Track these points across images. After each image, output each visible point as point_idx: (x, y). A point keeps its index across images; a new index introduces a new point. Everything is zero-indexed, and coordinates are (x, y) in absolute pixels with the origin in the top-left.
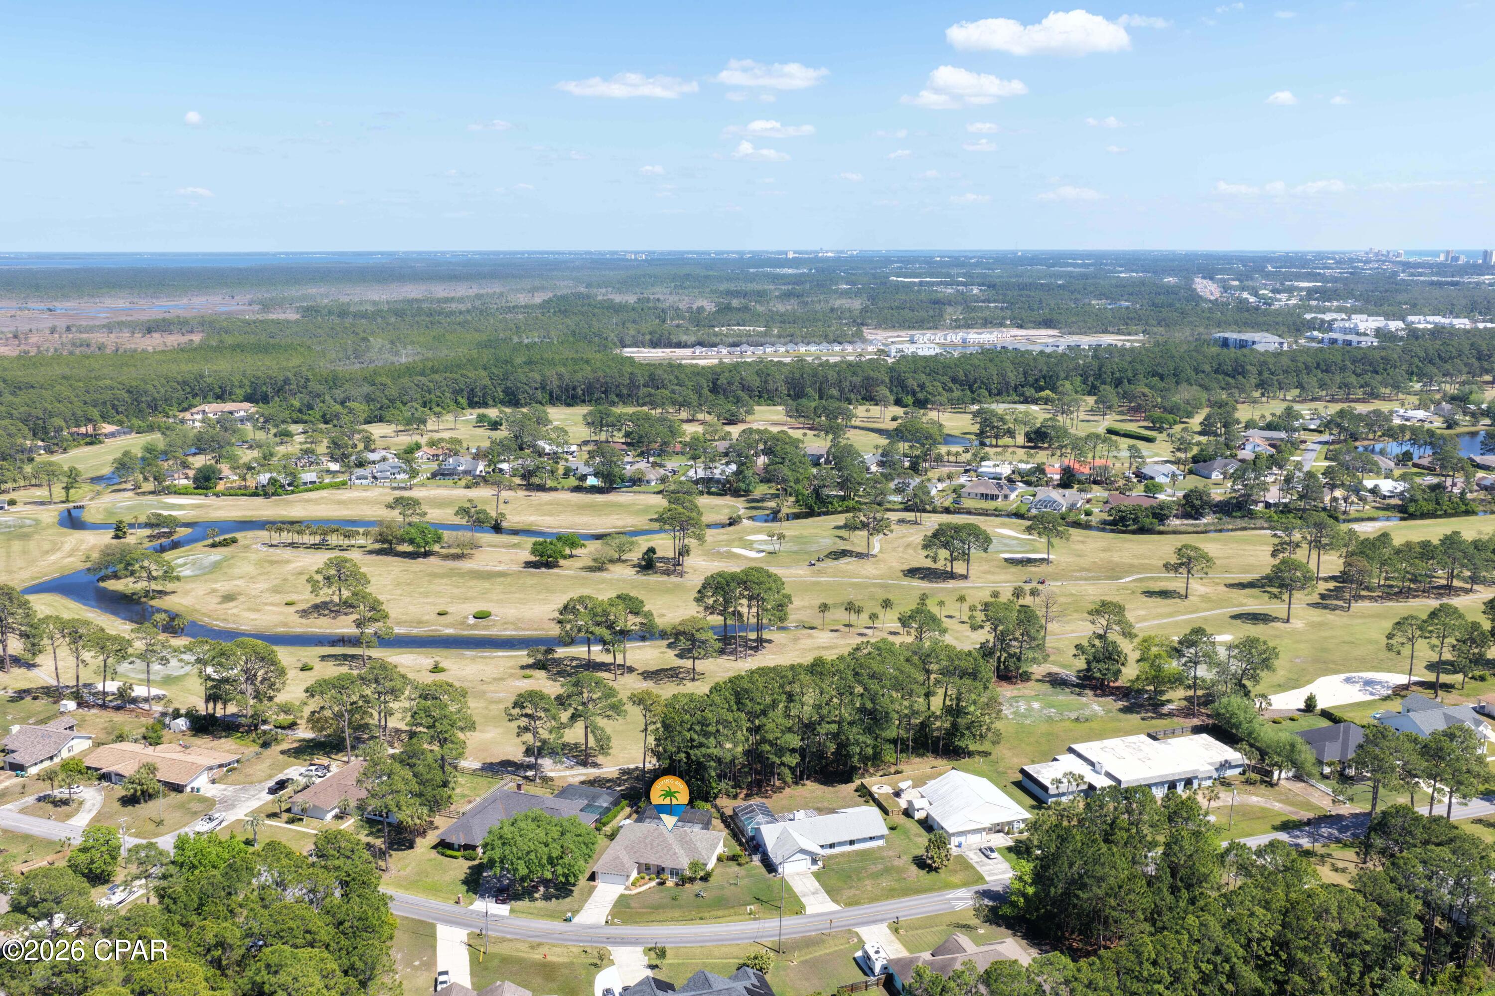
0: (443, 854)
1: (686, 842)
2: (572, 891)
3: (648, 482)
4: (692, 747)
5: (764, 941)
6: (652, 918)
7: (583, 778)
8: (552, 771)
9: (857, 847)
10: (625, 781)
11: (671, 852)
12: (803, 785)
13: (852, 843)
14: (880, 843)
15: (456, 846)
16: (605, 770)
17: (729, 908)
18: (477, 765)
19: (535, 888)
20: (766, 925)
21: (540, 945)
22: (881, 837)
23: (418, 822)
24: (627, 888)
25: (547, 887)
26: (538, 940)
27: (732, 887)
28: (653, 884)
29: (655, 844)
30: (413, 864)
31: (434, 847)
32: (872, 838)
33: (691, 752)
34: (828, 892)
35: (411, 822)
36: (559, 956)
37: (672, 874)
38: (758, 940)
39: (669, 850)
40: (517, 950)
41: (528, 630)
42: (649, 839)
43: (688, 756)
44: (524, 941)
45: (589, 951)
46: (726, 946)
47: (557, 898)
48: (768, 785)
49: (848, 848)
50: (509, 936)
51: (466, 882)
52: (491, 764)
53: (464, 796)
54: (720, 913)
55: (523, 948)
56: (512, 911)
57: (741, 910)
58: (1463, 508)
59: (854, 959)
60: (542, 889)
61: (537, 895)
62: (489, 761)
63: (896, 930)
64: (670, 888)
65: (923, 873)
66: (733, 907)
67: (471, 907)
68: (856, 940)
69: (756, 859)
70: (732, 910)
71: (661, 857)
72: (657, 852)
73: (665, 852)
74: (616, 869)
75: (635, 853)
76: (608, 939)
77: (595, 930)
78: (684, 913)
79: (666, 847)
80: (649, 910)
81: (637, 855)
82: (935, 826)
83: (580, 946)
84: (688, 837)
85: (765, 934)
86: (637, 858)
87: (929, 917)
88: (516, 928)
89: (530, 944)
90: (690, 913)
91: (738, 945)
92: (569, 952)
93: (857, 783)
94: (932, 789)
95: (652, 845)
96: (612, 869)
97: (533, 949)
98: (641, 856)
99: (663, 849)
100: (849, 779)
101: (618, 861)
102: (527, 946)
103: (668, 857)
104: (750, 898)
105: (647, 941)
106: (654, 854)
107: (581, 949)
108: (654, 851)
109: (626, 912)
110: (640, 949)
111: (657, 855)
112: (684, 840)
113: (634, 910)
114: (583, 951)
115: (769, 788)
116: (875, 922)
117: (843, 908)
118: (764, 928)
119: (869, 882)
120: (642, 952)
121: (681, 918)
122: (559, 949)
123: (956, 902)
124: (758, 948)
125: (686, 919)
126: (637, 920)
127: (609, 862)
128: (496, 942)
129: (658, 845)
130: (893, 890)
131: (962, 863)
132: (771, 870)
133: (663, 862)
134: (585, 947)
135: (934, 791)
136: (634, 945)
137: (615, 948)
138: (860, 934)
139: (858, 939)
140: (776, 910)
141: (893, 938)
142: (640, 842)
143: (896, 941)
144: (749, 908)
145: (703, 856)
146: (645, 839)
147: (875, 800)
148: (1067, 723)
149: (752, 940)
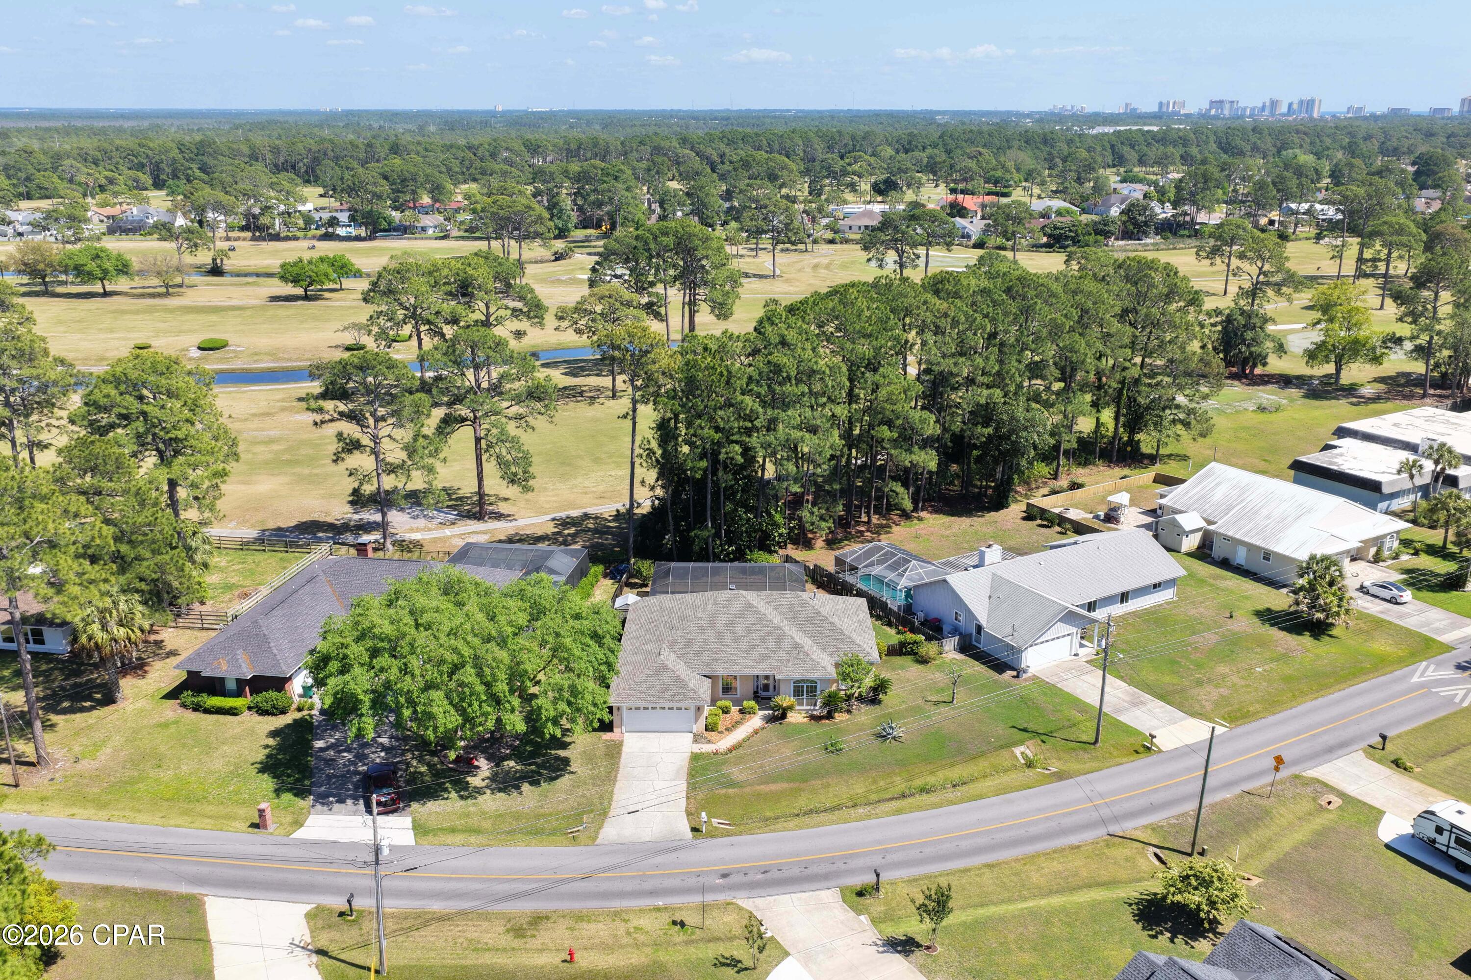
0: (197, 708)
1: (810, 620)
2: (566, 761)
3: (424, 229)
5: (1128, 827)
6: (803, 802)
7: (483, 538)
8: (412, 530)
9: (1134, 605)
10: (573, 536)
11: (786, 644)
12: (920, 519)
13: (1124, 597)
14: (1168, 595)
15: (231, 685)
16: (522, 522)
17: (972, 758)
18: (251, 533)
19: (466, 764)
20: (1101, 787)
21: (538, 920)
22: (1171, 583)
23: (121, 632)
24: (701, 739)
25: (496, 759)
26: (529, 906)
27: (944, 709)
28: (756, 721)
29: (740, 629)
30: (117, 740)
31: (173, 695)
32: (1157, 586)
34: (1164, 698)
35: (101, 636)
36: (606, 948)
37: (798, 692)
38: (1115, 829)
39: (779, 640)
40: (476, 947)
41: (296, 360)
42: (722, 621)
44: (486, 916)
45: (691, 919)
46: (1049, 855)
47: (535, 783)
48: (859, 523)
49: (1118, 610)
50: (437, 906)
51: (269, 767)
52: (280, 529)
53: (229, 587)
54: (957, 773)
55: (489, 938)
56: (419, 829)
57: (1003, 758)
59: (1387, 846)
60: (483, 763)
61: (475, 781)
62: (272, 524)
63: (1397, 763)
64: (798, 729)
65: (1306, 640)
66: (983, 754)
67: (300, 834)
68: (1337, 802)
69: (948, 647)
70: (982, 765)
71: (764, 658)
72: (753, 647)
73: (771, 644)
74: (667, 695)
75: (698, 654)
76: (725, 876)
77: (674, 855)
78: (875, 782)
79: (769, 634)
80: (785, 785)
81: (705, 658)
82: (1241, 557)
83: (658, 909)
84: (810, 609)
85: (1117, 809)
86: (708, 665)
87: (1427, 726)
88: (451, 879)
89: (509, 921)
90: (888, 781)
91: (1075, 848)
92: (632, 930)
93: (1016, 509)
94: (1190, 498)
95: (733, 632)
96: (653, 696)
97: (523, 936)
98: (716, 660)
99: (763, 640)
100: (999, 503)
101: (666, 677)
102: (502, 929)
103: (783, 655)
104: (1002, 730)
105: (834, 868)
106: (747, 652)
107: (666, 918)
108: (743, 646)
109: (727, 797)
110: (830, 896)
111: (755, 654)
112: (802, 616)
113: (747, 790)
114: (674, 923)
115: (862, 529)
116: (1330, 751)
117: (1231, 728)
118: (1101, 796)
119: (1222, 669)
120: (841, 903)
121: (874, 797)
122: (600, 926)
123: (1445, 691)
124: (1130, 849)
125: (888, 796)
126: (768, 814)
127: (645, 681)
128: (402, 929)
129: (749, 631)
130: (1287, 679)
131: (1363, 616)
132: (1000, 667)
133: (774, 668)
134: (673, 909)
135: (1198, 499)
136: (806, 886)
137: (759, 901)
138: (1330, 783)
139: (1341, 795)
140: (1085, 750)
141: (1416, 784)
142: (702, 628)
143: (1430, 790)
144: (1018, 751)
145: (859, 646)
146: (712, 622)
147: (1080, 529)
148: (1253, 415)
149: (1101, 832)
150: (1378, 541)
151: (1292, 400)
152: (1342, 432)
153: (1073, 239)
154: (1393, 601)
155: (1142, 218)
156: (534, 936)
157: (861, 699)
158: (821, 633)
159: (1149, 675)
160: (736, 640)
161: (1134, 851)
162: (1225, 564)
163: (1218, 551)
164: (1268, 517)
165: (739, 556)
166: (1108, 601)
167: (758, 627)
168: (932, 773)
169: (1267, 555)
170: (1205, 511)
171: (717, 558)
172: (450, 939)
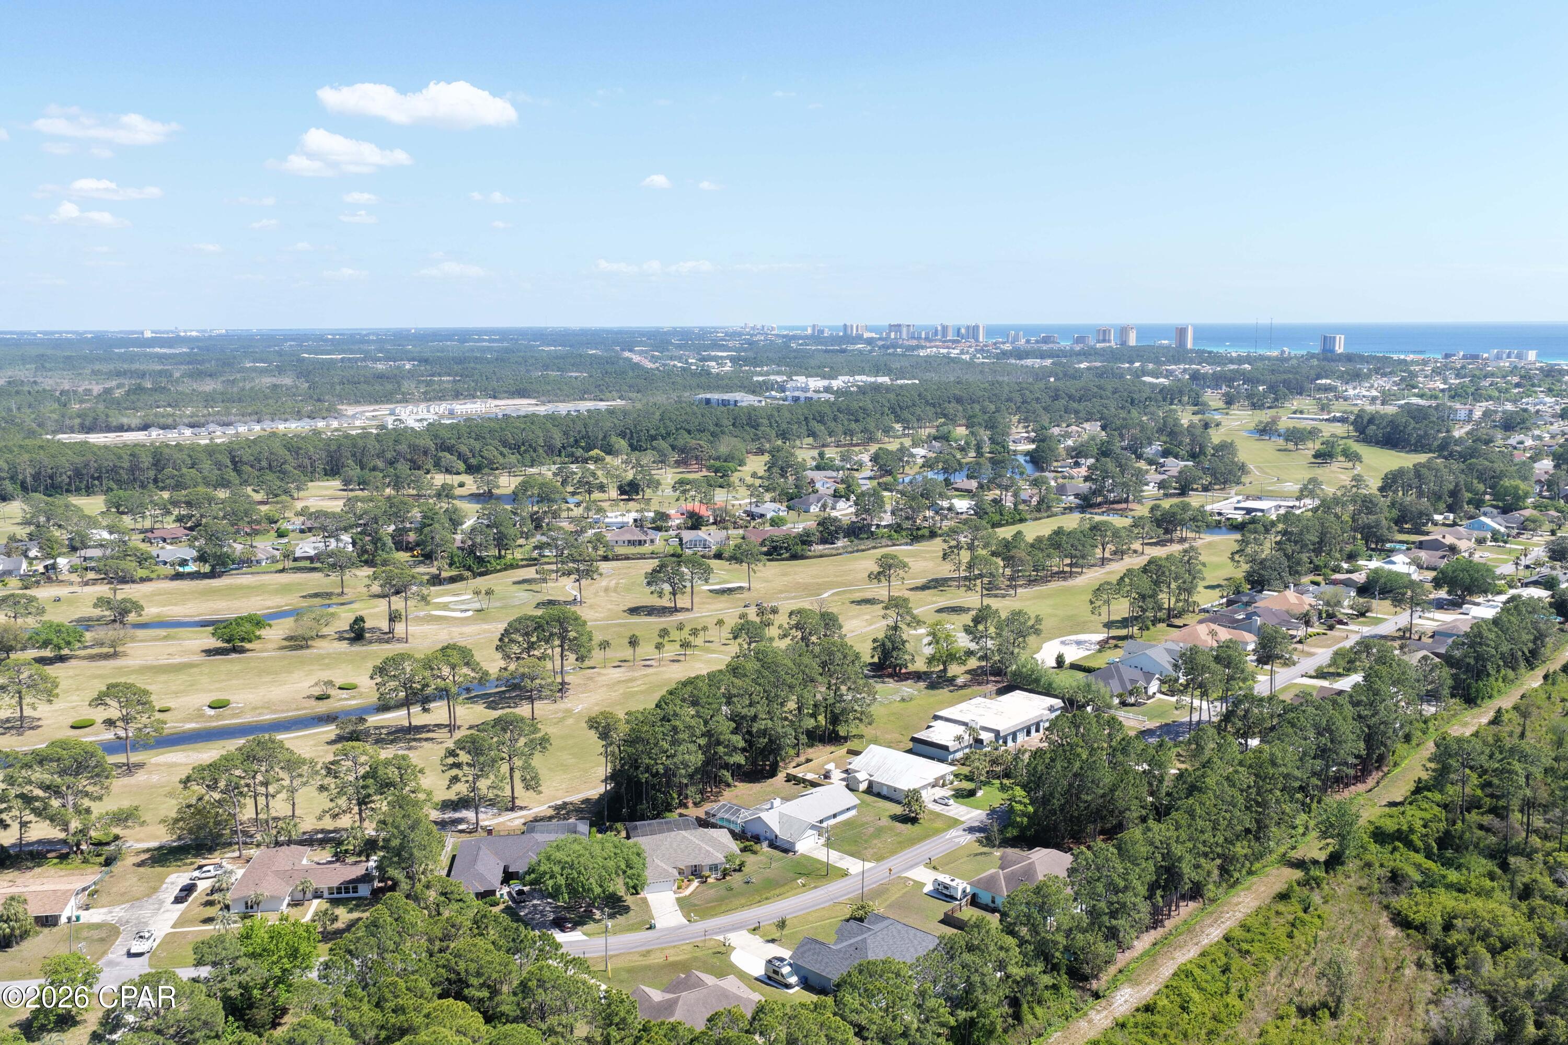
1: (710, 840)
2: (627, 906)
3: (258, 562)
5: (840, 900)
6: (724, 908)
7: (523, 821)
9: (840, 819)
11: (702, 851)
12: (735, 787)
13: (835, 816)
14: (853, 813)
16: (535, 810)
17: (782, 886)
19: (589, 913)
22: (855, 807)
24: (677, 891)
25: (600, 909)
26: (644, 949)
27: (768, 870)
28: (695, 883)
32: (848, 809)
34: (852, 855)
36: (676, 955)
37: (711, 869)
38: (836, 901)
39: (699, 850)
40: (632, 961)
41: (288, 711)
44: (628, 954)
46: (815, 911)
47: (620, 915)
49: (832, 822)
50: (608, 954)
54: (777, 892)
55: (635, 958)
56: (587, 934)
57: (793, 885)
58: (1018, 517)
59: (925, 893)
60: (596, 911)
61: (597, 917)
63: (934, 868)
65: (909, 826)
68: (911, 883)
69: (765, 847)
70: (786, 887)
72: (689, 854)
73: (696, 852)
74: (662, 876)
75: (669, 859)
76: (706, 932)
77: (685, 929)
78: (748, 898)
79: (695, 848)
80: (715, 903)
81: (672, 861)
82: (885, 792)
83: (687, 944)
84: (709, 836)
85: (836, 895)
86: (673, 863)
89: (639, 953)
91: (823, 908)
92: (682, 950)
93: (781, 776)
94: (862, 763)
96: (656, 877)
97: (647, 956)
98: (676, 861)
99: (693, 851)
100: (773, 773)
101: (659, 869)
102: (638, 956)
103: (701, 856)
104: (791, 875)
105: (742, 925)
107: (691, 945)
108: (686, 854)
109: (695, 909)
110: (744, 933)
111: (690, 857)
112: (706, 839)
113: (703, 907)
114: (695, 946)
115: (709, 795)
116: (912, 867)
117: (877, 864)
118: (831, 892)
119: (875, 842)
120: (748, 933)
121: (749, 903)
122: (670, 950)
123: (957, 840)
124: (842, 906)
125: (754, 902)
126: (713, 913)
127: (652, 872)
129: (687, 847)
130: (900, 843)
131: (932, 812)
132: (786, 851)
133: (698, 862)
135: (865, 764)
136: (735, 931)
137: (721, 937)
138: (909, 878)
139: (913, 880)
140: (824, 878)
141: (939, 874)
142: (667, 848)
143: (943, 874)
144: (799, 881)
145: (730, 850)
146: (671, 846)
147: (814, 784)
148: (897, 704)
149: (831, 902)
150: (943, 777)
151: (920, 691)
152: (936, 718)
153: (786, 548)
154: (946, 805)
155: (833, 528)
156: (650, 956)
157: (735, 870)
158: (714, 845)
159: (847, 848)
160: (683, 852)
162: (879, 795)
163: (875, 790)
164: (895, 771)
165: (657, 816)
166: (828, 818)
167: (689, 845)
168: (768, 893)
169: (895, 790)
170: (869, 770)
171: (649, 818)
172: (624, 960)
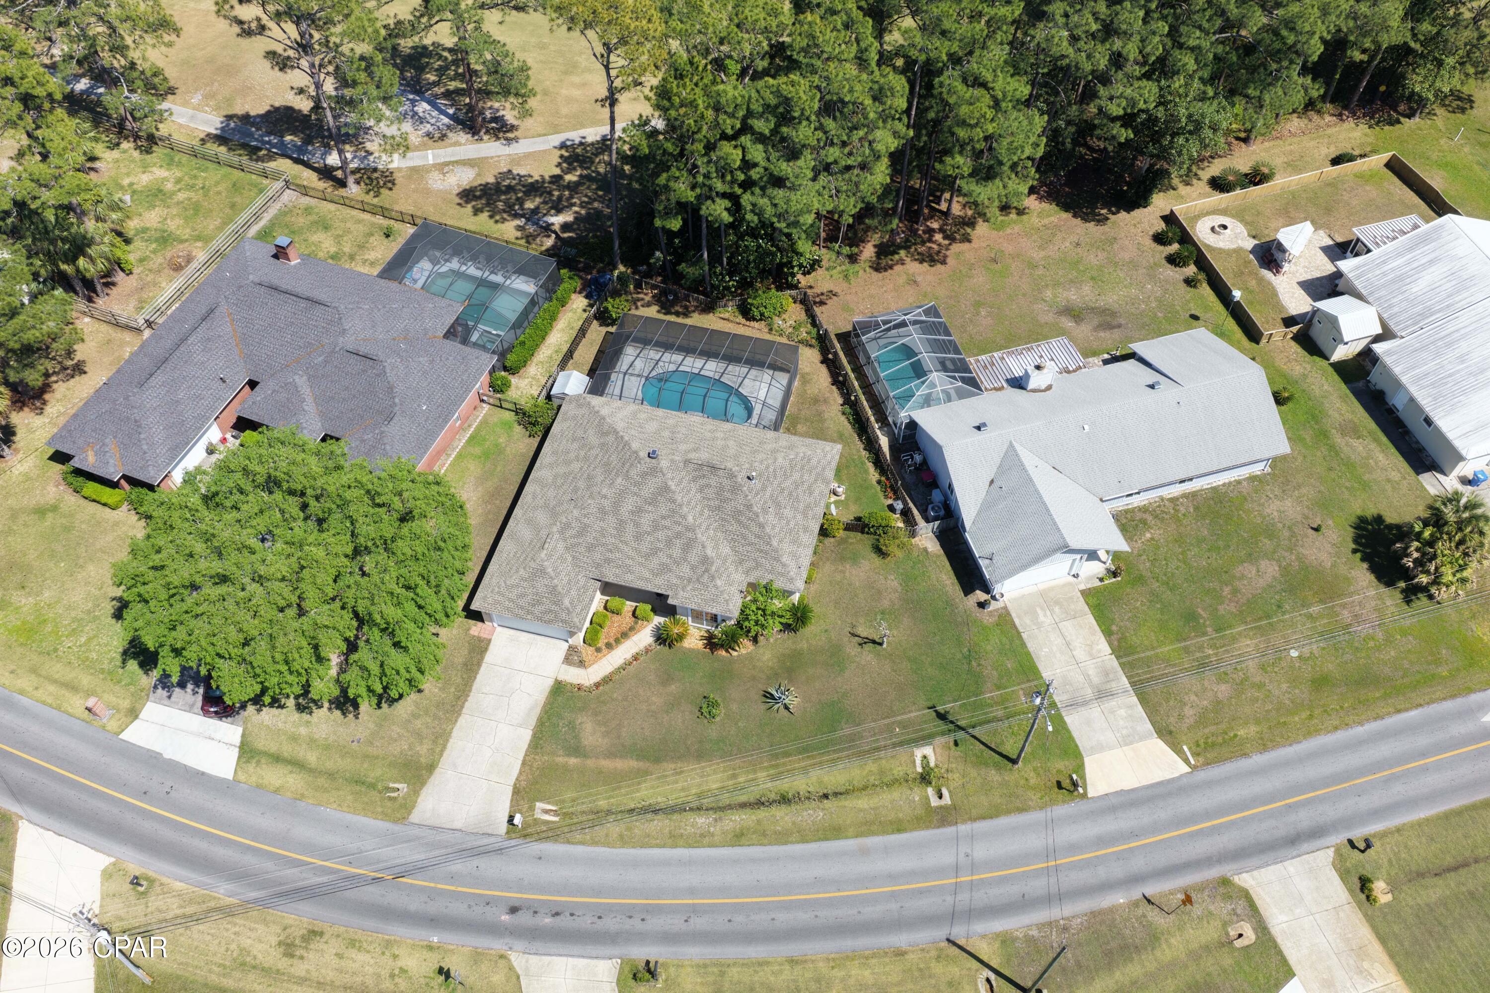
0: (76, 490)
1: (736, 515)
4: (747, 185)
5: (974, 931)
6: (645, 792)
9: (1201, 482)
10: (573, 188)
16: (522, 147)
17: (861, 754)
20: (980, 852)
21: (311, 935)
24: (573, 658)
27: (866, 656)
28: (646, 634)
33: (746, 199)
34: (1141, 689)
39: (687, 547)
42: (628, 505)
43: (736, 207)
45: (459, 969)
46: (864, 958)
48: (934, 213)
49: (1174, 489)
53: (164, 239)
55: (260, 951)
56: (244, 754)
57: (898, 761)
63: (1364, 885)
64: (687, 656)
65: (1390, 598)
66: (876, 751)
67: (131, 733)
68: (1250, 936)
69: (927, 531)
70: (871, 766)
71: (664, 569)
72: (654, 552)
73: (676, 552)
74: (537, 610)
75: (590, 548)
76: (514, 910)
77: (476, 862)
78: (734, 776)
79: (678, 535)
80: (633, 764)
81: (597, 556)
82: (1400, 400)
83: (430, 948)
84: (741, 499)
85: (981, 897)
86: (598, 566)
87: (1447, 816)
88: (249, 848)
89: (285, 929)
90: (751, 776)
91: (900, 953)
92: (397, 972)
93: (1156, 210)
94: (1384, 274)
95: (637, 525)
96: (522, 608)
97: (292, 956)
98: (608, 561)
99: (669, 543)
101: (541, 585)
102: (274, 940)
103: (686, 570)
104: (917, 713)
105: (628, 924)
106: (647, 556)
107: (433, 961)
108: (645, 547)
109: (566, 768)
110: (607, 972)
111: (654, 563)
112: (729, 507)
113: (590, 763)
114: (441, 971)
115: (935, 225)
116: (1293, 842)
117: (1194, 768)
118: (974, 868)
119: (1247, 642)
120: (614, 984)
121: (725, 799)
122: (367, 957)
124: (960, 968)
125: (743, 798)
126: (603, 804)
127: (517, 586)
128: (184, 916)
129: (656, 527)
130: (1320, 681)
132: (972, 579)
133: (670, 586)
134: (446, 951)
135: (1393, 281)
136: (590, 949)
137: (534, 960)
138: (1259, 903)
139: (1262, 928)
140: (998, 767)
141: (1365, 932)
142: (602, 511)
143: (1376, 948)
144: (919, 753)
145: (784, 565)
146: (617, 505)
149: (941, 933)
156: (302, 958)
158: (744, 537)
160: (638, 537)
161: (964, 972)
162: (1377, 402)
163: (1377, 375)
164: (1462, 359)
167: (667, 523)
168: (805, 770)
169: (1428, 421)
170: (1391, 306)
172: (223, 944)
